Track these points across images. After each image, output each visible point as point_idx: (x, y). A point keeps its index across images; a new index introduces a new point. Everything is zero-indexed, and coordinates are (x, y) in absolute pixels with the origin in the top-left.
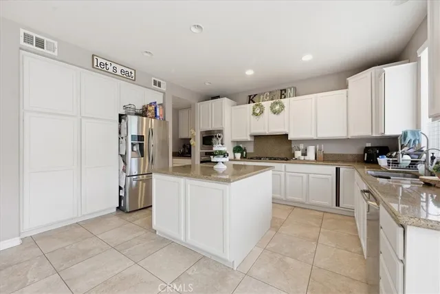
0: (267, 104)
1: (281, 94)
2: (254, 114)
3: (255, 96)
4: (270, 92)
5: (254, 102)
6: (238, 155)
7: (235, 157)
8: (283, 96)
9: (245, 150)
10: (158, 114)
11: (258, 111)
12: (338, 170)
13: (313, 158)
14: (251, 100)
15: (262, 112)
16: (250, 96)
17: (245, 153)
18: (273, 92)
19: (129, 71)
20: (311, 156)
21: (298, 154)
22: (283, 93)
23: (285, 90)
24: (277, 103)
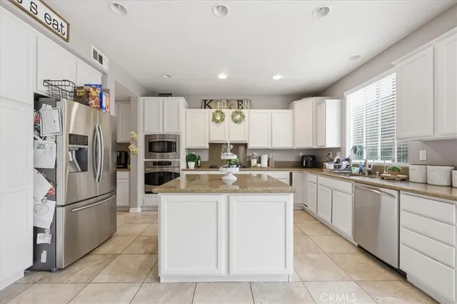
0: (228, 113)
1: (239, 105)
2: (214, 120)
3: (211, 101)
4: (228, 101)
5: (211, 108)
6: (192, 164)
7: (188, 167)
8: (240, 107)
9: (199, 158)
10: (104, 105)
11: (218, 118)
12: (291, 174)
13: (266, 166)
14: (206, 104)
15: (222, 120)
16: (205, 101)
17: (199, 162)
18: (231, 100)
19: (60, 21)
20: (264, 163)
21: (254, 162)
22: (240, 103)
23: (242, 101)
24: (238, 113)
